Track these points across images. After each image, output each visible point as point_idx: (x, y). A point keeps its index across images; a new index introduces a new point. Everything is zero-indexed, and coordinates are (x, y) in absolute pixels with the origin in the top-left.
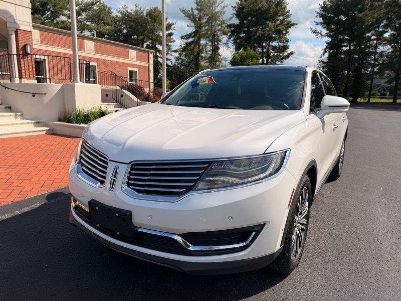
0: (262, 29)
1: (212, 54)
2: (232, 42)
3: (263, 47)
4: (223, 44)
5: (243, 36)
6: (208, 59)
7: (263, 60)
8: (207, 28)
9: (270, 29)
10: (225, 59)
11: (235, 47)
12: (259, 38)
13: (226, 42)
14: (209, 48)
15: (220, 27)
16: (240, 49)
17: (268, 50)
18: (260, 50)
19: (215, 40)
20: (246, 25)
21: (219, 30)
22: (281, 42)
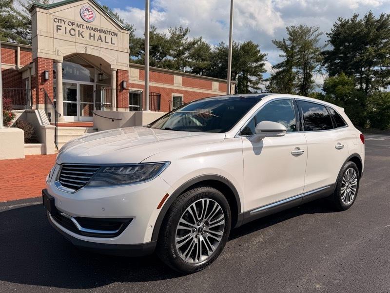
0: (361, 53)
1: (304, 81)
2: (326, 69)
3: (362, 73)
4: (316, 71)
5: (338, 63)
6: (299, 86)
7: (361, 86)
8: (299, 57)
9: (370, 54)
10: (318, 86)
11: (328, 73)
12: (356, 64)
13: (319, 69)
14: (301, 76)
15: (313, 55)
16: (335, 75)
17: (368, 75)
18: (358, 75)
19: (308, 68)
20: (341, 51)
21: (312, 58)
22: (384, 66)
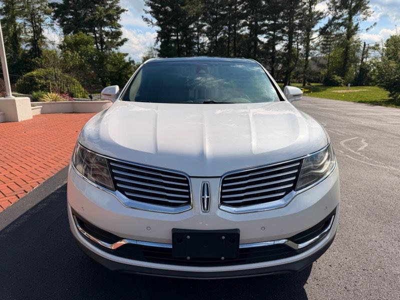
0: (92, 12)
1: (34, 36)
2: (59, 24)
3: (95, 32)
4: (47, 25)
5: (70, 18)
6: (30, 41)
7: (97, 46)
8: (22, 5)
9: (101, 13)
10: (53, 43)
11: (62, 30)
12: (90, 22)
13: (50, 23)
14: (29, 29)
15: (39, 5)
16: (70, 33)
17: (101, 36)
18: (92, 34)
19: (36, 20)
20: (72, 6)
21: (39, 8)
22: (113, 28)
